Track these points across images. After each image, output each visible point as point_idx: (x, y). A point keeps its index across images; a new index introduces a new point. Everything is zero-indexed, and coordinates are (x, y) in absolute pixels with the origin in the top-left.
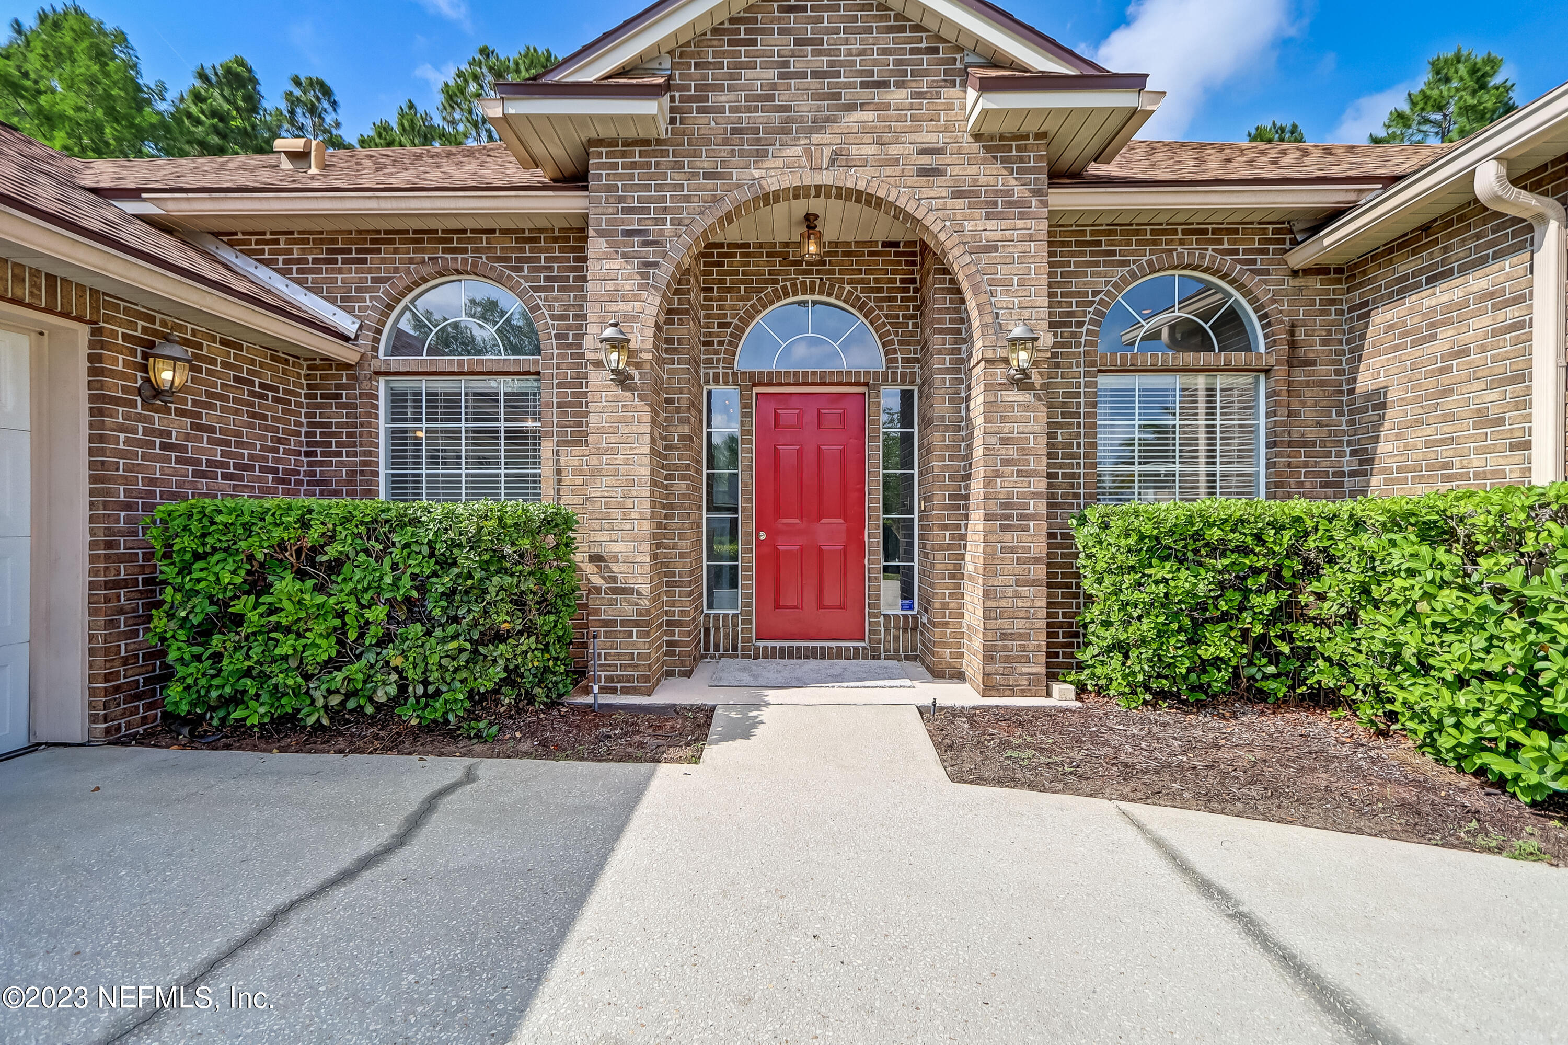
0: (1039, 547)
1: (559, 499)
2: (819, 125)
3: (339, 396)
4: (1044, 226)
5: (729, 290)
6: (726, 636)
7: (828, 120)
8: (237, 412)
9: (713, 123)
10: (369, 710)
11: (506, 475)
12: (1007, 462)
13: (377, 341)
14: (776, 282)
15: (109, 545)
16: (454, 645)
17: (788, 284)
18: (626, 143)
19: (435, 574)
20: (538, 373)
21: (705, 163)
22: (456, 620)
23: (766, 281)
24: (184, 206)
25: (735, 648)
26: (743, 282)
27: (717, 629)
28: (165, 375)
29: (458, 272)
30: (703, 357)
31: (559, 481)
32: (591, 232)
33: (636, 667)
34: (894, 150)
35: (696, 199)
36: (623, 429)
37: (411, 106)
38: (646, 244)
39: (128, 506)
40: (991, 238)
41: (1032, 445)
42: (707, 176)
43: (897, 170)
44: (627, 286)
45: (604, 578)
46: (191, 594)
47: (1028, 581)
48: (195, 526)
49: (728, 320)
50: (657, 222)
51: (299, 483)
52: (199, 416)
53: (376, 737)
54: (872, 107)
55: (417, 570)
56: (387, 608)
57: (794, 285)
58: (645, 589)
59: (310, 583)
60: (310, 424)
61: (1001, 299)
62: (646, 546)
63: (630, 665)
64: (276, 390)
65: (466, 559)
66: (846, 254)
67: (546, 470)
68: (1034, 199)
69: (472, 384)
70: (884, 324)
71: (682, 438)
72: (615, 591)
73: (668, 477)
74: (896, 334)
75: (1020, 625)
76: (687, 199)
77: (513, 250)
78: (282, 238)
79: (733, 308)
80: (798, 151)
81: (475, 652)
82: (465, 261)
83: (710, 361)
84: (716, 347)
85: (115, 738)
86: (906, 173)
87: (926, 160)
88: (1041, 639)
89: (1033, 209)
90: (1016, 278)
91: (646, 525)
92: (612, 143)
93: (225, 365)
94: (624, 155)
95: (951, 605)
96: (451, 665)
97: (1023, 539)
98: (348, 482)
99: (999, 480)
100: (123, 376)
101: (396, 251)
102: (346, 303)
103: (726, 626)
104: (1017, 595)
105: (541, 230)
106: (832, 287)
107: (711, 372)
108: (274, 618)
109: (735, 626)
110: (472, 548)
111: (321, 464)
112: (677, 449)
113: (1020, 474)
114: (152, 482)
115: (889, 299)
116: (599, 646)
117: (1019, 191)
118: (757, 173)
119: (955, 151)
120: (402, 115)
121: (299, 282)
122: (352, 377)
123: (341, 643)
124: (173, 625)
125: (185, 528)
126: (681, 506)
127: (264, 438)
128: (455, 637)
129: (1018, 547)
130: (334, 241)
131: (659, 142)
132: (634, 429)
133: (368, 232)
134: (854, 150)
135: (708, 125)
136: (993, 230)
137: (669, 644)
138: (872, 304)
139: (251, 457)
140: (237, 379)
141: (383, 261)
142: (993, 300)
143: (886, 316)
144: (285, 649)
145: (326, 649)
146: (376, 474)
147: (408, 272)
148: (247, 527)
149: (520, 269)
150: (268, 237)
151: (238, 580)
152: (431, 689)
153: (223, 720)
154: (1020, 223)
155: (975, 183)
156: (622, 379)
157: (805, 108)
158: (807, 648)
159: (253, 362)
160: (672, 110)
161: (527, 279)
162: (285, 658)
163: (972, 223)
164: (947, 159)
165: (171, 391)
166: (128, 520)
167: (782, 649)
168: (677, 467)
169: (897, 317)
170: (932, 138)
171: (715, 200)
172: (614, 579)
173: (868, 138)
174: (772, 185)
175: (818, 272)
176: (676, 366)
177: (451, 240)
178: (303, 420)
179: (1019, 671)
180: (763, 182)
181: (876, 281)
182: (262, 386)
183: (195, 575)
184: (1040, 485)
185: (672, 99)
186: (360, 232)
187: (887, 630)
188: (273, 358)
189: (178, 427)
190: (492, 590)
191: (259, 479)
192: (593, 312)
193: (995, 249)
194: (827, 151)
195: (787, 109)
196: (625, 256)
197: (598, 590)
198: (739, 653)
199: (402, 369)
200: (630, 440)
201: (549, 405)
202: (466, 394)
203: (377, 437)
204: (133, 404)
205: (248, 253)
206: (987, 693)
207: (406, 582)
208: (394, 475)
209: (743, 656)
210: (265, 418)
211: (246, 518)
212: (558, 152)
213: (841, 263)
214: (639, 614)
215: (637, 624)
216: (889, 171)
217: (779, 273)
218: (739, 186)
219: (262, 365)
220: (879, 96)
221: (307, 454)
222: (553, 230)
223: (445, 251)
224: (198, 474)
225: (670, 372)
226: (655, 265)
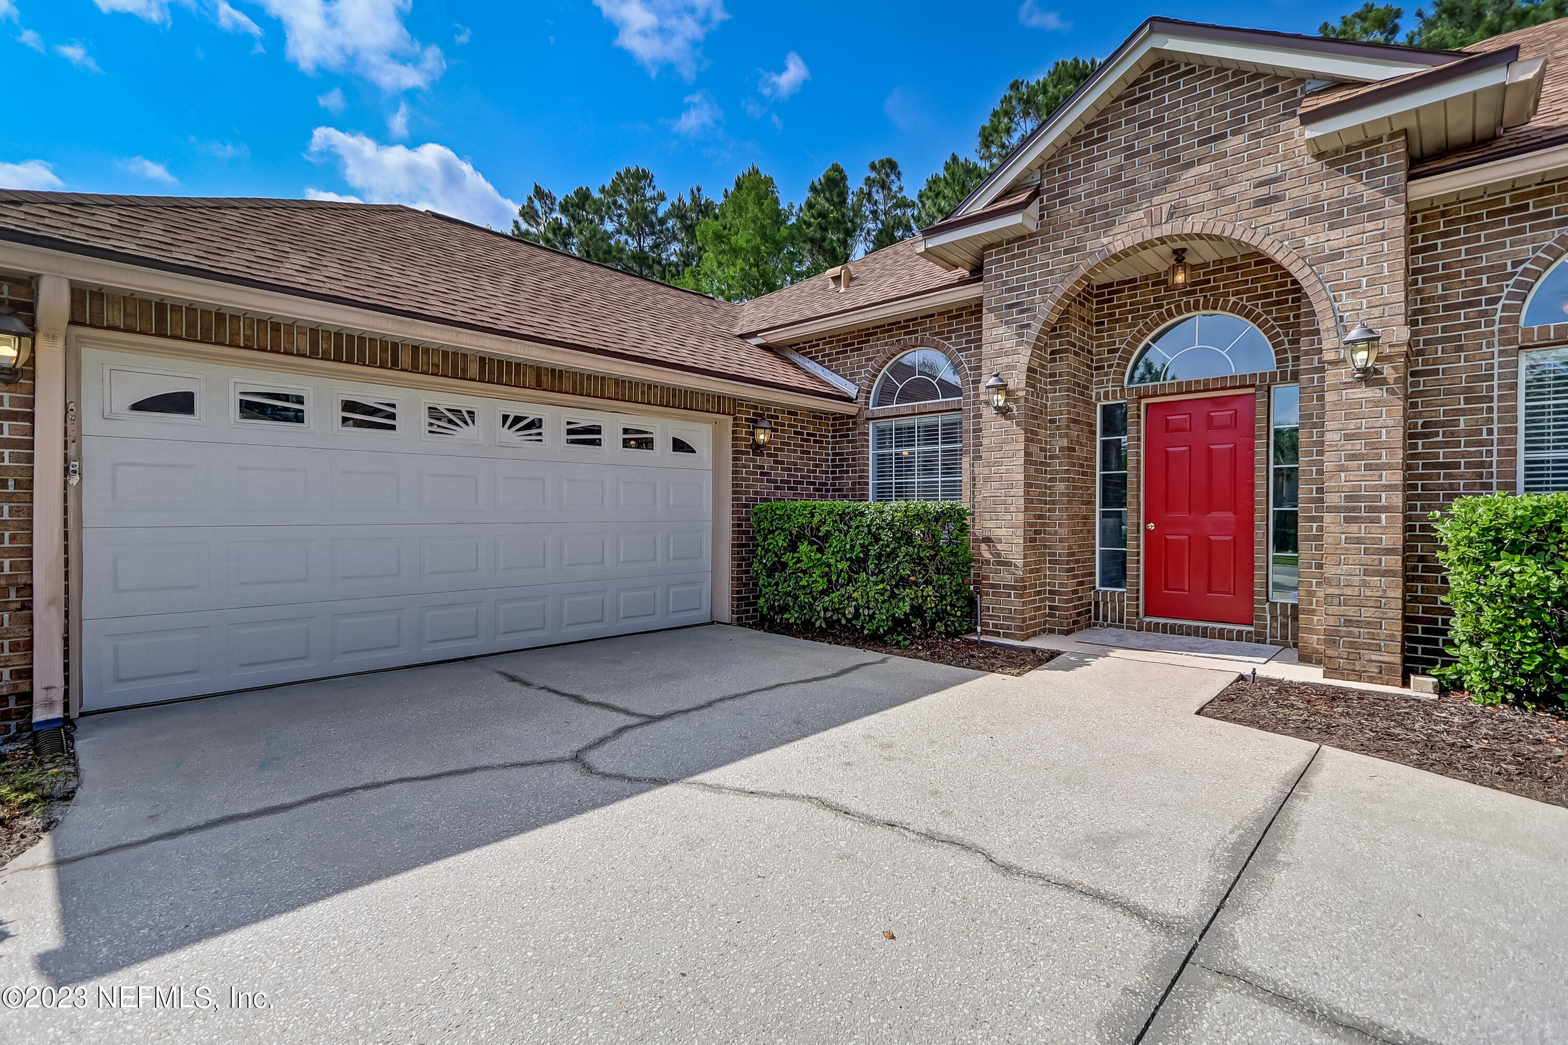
0: (1393, 537)
1: (974, 498)
2: (1160, 187)
3: (847, 436)
4: (1399, 224)
5: (1117, 321)
6: (1113, 609)
7: (1168, 181)
8: (795, 451)
9: (1071, 210)
10: (844, 622)
11: (942, 482)
12: (1352, 457)
13: (868, 398)
14: (1161, 306)
15: (739, 526)
16: (881, 586)
17: (1173, 306)
18: (1009, 242)
19: (870, 544)
20: (961, 409)
21: (1065, 243)
22: (882, 572)
23: (1152, 308)
24: (775, 337)
25: (1121, 621)
26: (1130, 312)
27: (1105, 603)
28: (762, 437)
29: (914, 347)
30: (1095, 379)
31: (974, 485)
32: (984, 311)
33: (1013, 619)
34: (1230, 191)
35: (1058, 271)
36: (1005, 447)
37: (954, 158)
38: (1022, 312)
39: (747, 506)
40: (1335, 246)
41: (1384, 438)
42: (1067, 252)
43: (1233, 207)
44: (1009, 344)
45: (992, 554)
46: (768, 551)
47: (1378, 571)
48: (769, 515)
49: (1117, 346)
50: (1029, 294)
51: (827, 490)
52: (777, 456)
53: (847, 638)
54: (1208, 159)
55: (862, 542)
56: (849, 563)
57: (1178, 307)
58: (1020, 563)
59: (815, 547)
60: (834, 454)
61: (1346, 301)
62: (1020, 532)
63: (1009, 617)
64: (815, 435)
65: (887, 535)
66: (1230, 269)
67: (965, 477)
68: (1387, 199)
69: (923, 420)
70: (1273, 327)
71: (1061, 449)
72: (1000, 563)
73: (1051, 480)
74: (1287, 335)
75: (1368, 613)
76: (1051, 273)
77: (945, 325)
78: (821, 342)
79: (1121, 335)
80: (1141, 214)
81: (892, 592)
82: (916, 338)
83: (1101, 382)
84: (1106, 370)
85: (740, 623)
86: (1242, 207)
87: (1263, 191)
88: (1397, 629)
89: (1387, 208)
90: (1364, 280)
91: (1021, 516)
92: (1000, 244)
93: (790, 425)
94: (1007, 251)
95: (1318, 594)
96: (881, 599)
97: (1373, 530)
98: (853, 490)
99: (1343, 475)
100: (745, 440)
101: (878, 339)
102: (851, 377)
103: (1113, 601)
104: (1365, 584)
105: (963, 309)
106: (1216, 301)
107: (1102, 391)
108: (798, 565)
109: (1121, 601)
110: (890, 529)
111: (839, 478)
112: (1058, 458)
113: (1368, 467)
114: (756, 493)
115: (1278, 303)
116: (985, 601)
117: (1368, 194)
118: (1105, 241)
119: (1294, 175)
120: (947, 168)
121: (829, 368)
122: (854, 423)
123: (830, 581)
124: (761, 567)
125: (766, 518)
126: (1060, 502)
127: (808, 465)
128: (882, 581)
129: (1365, 538)
130: (846, 339)
131: (1031, 235)
132: (1013, 447)
133: (863, 330)
134: (1191, 201)
135: (1070, 212)
136: (1337, 238)
137: (1051, 608)
138: (1260, 310)
139: (802, 477)
140: (795, 433)
141: (871, 347)
142: (1336, 304)
143: (1275, 319)
144: (803, 583)
145: (822, 585)
146: (867, 484)
147: (884, 352)
148: (789, 516)
149: (950, 338)
150: (814, 343)
151: (785, 544)
152: (871, 612)
153: (781, 620)
154: (1369, 226)
155: (1317, 199)
156: (1003, 412)
157: (1147, 178)
158: (1189, 627)
159: (803, 421)
160: (1041, 209)
161: (954, 344)
162: (804, 587)
163: (1313, 237)
164: (1287, 184)
165: (764, 445)
166: (747, 513)
167: (1165, 625)
168: (1058, 472)
169: (1288, 318)
170: (1270, 170)
171: (1073, 268)
172: (999, 555)
173: (1205, 187)
174: (1118, 247)
175: (1202, 291)
176: (1057, 394)
177: (908, 326)
178: (830, 452)
179: (1367, 657)
180: (1111, 247)
181: (1263, 288)
182: (808, 434)
183: (769, 541)
184: (1396, 477)
185: (1041, 201)
186: (859, 331)
187: (1274, 618)
188: (814, 417)
189: (767, 462)
190: (901, 554)
191: (806, 489)
192: (986, 367)
193: (1340, 255)
194: (1165, 209)
195: (1133, 182)
196: (1007, 323)
197: (988, 562)
198: (1125, 624)
199: (881, 415)
200: (1009, 455)
201: (968, 431)
202: (919, 428)
203: (868, 460)
204: (748, 453)
205: (805, 354)
206: (1328, 675)
207: (858, 549)
208: (878, 484)
209: (1128, 628)
210: (809, 453)
211: (788, 512)
212: (968, 257)
213: (1226, 278)
214: (1016, 581)
215: (1014, 588)
216: (1224, 210)
217: (1164, 298)
218: (1091, 254)
219: (808, 422)
220: (1215, 148)
221: (833, 473)
222: (971, 307)
223: (905, 334)
224: (777, 488)
225: (1053, 399)
226: (1028, 326)
